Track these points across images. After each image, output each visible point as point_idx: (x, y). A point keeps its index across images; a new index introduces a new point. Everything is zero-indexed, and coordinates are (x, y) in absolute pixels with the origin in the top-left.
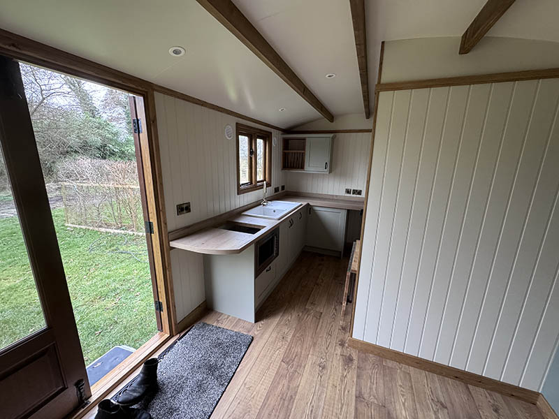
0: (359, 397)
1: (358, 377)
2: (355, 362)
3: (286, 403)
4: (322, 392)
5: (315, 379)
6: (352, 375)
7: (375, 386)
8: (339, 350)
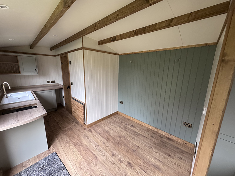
0: (99, 134)
1: (95, 131)
2: (92, 130)
3: (87, 150)
4: (92, 140)
5: (88, 140)
6: (94, 132)
7: (99, 130)
8: (86, 131)
